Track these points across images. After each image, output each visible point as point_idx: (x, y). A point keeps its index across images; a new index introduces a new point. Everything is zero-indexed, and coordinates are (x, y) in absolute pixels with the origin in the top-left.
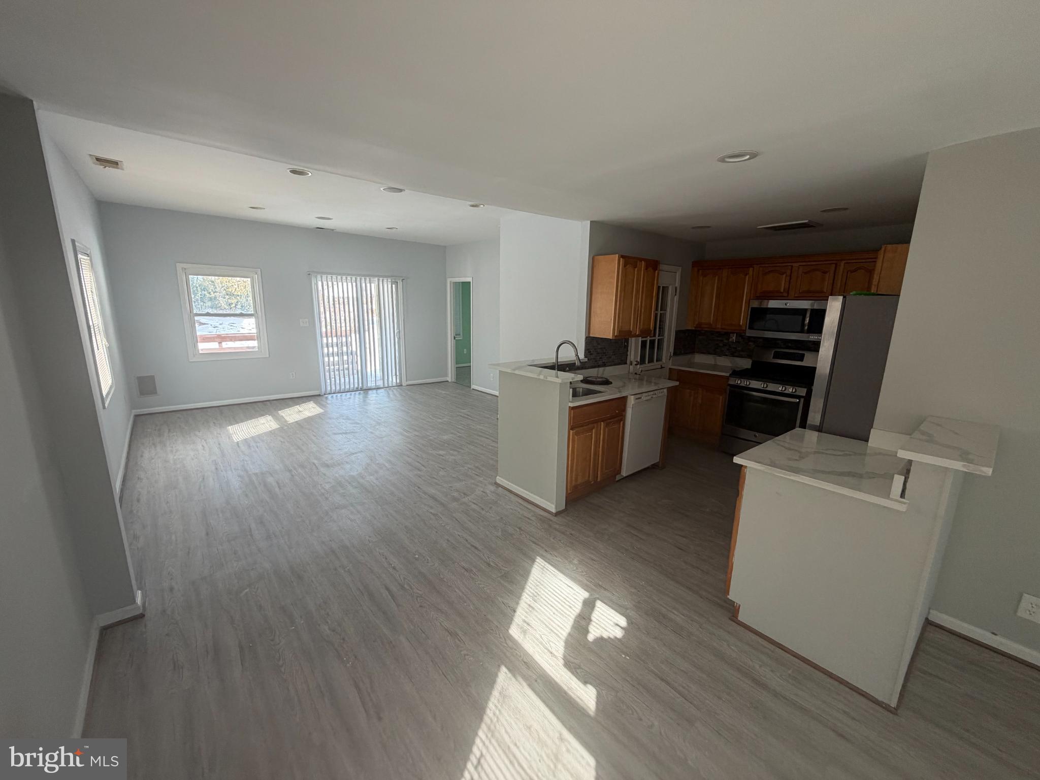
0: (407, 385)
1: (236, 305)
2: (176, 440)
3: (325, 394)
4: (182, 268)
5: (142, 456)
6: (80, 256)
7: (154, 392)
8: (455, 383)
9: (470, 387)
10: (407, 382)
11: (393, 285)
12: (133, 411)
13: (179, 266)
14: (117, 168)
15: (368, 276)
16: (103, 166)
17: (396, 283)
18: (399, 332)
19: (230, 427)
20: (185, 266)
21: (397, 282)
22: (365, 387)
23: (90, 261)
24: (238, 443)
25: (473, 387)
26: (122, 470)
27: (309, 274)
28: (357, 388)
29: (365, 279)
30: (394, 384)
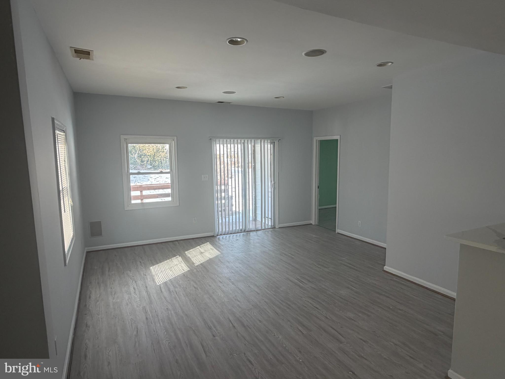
0: (279, 228)
1: (147, 162)
2: (114, 281)
3: (217, 235)
4: (124, 139)
5: (90, 297)
6: (57, 132)
7: (100, 234)
8: (318, 225)
9: (335, 231)
10: (280, 225)
11: (271, 145)
12: (86, 248)
13: (123, 137)
14: (88, 58)
15: (253, 138)
16: (80, 58)
17: (273, 143)
18: (275, 183)
19: (152, 267)
20: (126, 137)
21: (275, 143)
22: (247, 229)
23: (65, 136)
24: (160, 286)
25: (338, 231)
26: (75, 315)
27: (211, 139)
28: (241, 230)
29: (251, 141)
30: (270, 227)
